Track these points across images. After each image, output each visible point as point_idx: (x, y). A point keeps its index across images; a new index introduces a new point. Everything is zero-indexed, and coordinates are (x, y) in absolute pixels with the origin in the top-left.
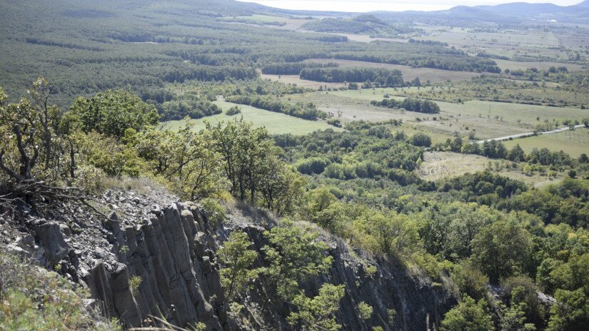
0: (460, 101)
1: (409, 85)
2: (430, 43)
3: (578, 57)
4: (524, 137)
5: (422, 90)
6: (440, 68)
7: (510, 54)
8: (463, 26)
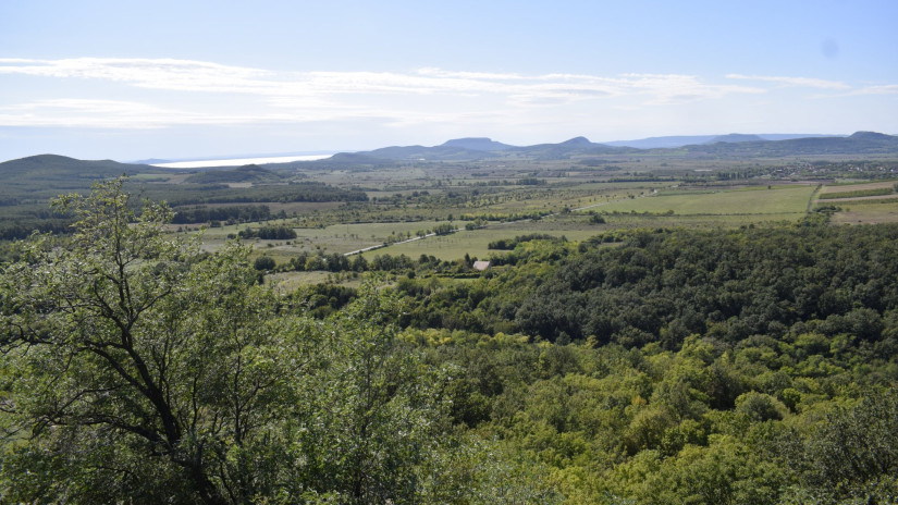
0: (321, 226)
1: (275, 218)
2: (308, 183)
3: (440, 184)
4: (375, 249)
5: (288, 221)
6: (310, 201)
7: (381, 187)
8: (342, 169)
